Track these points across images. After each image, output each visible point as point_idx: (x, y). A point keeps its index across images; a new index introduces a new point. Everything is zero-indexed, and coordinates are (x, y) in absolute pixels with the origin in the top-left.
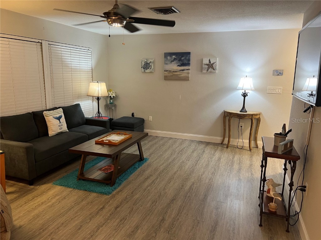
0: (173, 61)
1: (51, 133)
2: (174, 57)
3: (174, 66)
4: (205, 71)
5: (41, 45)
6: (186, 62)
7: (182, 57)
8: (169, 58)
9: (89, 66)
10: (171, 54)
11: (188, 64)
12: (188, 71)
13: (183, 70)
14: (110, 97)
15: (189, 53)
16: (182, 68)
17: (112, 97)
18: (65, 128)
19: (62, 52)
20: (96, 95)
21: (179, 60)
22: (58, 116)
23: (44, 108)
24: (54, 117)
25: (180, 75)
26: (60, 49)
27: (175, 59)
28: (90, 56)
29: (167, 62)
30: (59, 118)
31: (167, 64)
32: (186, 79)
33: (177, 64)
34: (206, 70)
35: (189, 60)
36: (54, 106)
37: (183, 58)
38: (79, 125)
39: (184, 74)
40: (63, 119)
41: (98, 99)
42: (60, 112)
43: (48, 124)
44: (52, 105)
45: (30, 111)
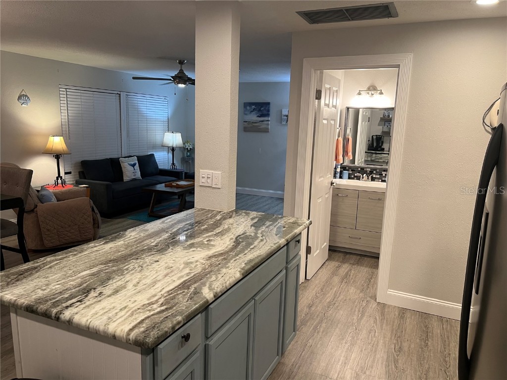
0: (253, 112)
1: (126, 178)
2: (253, 107)
3: (253, 117)
4: (284, 123)
5: (120, 97)
6: (265, 112)
7: (262, 107)
8: (248, 108)
9: (165, 116)
10: (251, 104)
11: (268, 115)
12: (267, 122)
13: (262, 121)
14: (187, 148)
15: (268, 104)
16: (262, 119)
17: (189, 149)
18: (138, 175)
19: (139, 102)
20: (170, 145)
21: (259, 111)
22: (132, 163)
23: (120, 156)
24: (129, 164)
25: (259, 126)
26: (136, 99)
27: (254, 109)
28: (167, 105)
29: (246, 113)
30: (133, 165)
31: (246, 114)
32: (266, 131)
33: (256, 114)
34: (285, 121)
35: (269, 111)
36: (129, 155)
37: (262, 109)
38: (152, 174)
39: (263, 126)
40: (137, 166)
41: (173, 149)
42: (135, 160)
43: (123, 170)
44: (127, 153)
45: (108, 157)
